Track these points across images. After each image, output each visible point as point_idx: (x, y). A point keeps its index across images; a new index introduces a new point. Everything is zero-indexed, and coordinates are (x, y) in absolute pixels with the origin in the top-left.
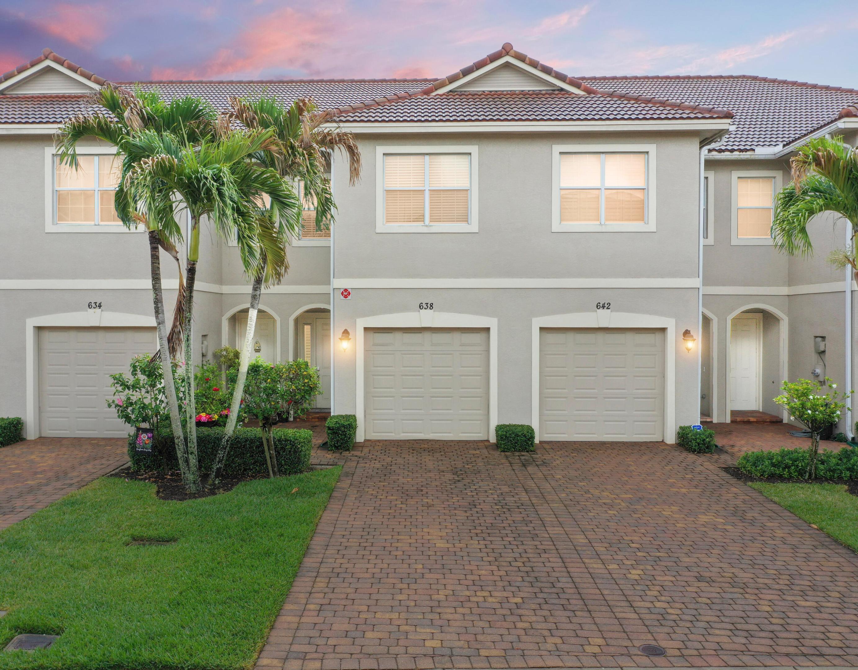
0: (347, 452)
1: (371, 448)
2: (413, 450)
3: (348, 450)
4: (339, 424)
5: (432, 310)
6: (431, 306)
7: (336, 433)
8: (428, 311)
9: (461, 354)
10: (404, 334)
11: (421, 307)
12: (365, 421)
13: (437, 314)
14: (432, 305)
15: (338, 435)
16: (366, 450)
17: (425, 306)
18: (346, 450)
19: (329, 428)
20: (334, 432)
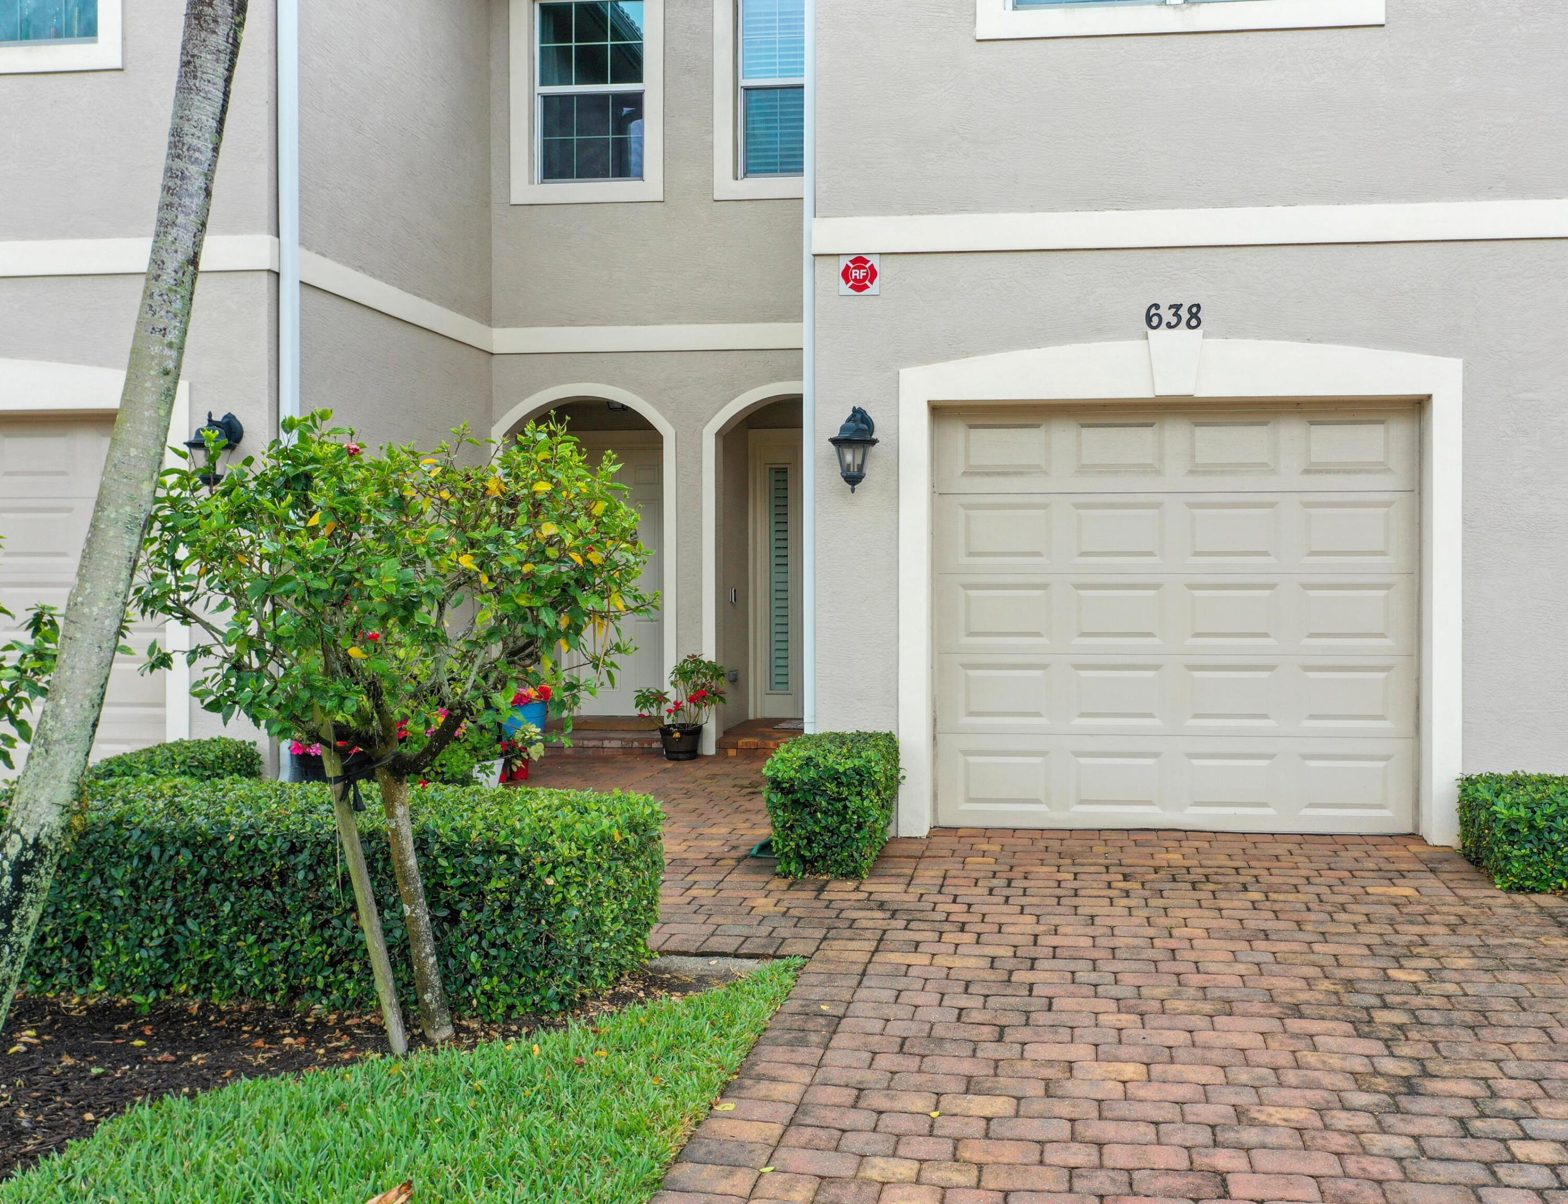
0: (850, 885)
1: (953, 866)
2: (1126, 878)
3: (854, 874)
4: (817, 766)
5: (1198, 332)
6: (1194, 316)
7: (806, 805)
8: (1182, 332)
9: (1307, 505)
10: (1085, 431)
11: (1152, 318)
12: (935, 757)
13: (1215, 344)
14: (1195, 314)
15: (812, 815)
16: (929, 875)
17: (1168, 316)
18: (846, 876)
19: (776, 784)
20: (796, 802)
